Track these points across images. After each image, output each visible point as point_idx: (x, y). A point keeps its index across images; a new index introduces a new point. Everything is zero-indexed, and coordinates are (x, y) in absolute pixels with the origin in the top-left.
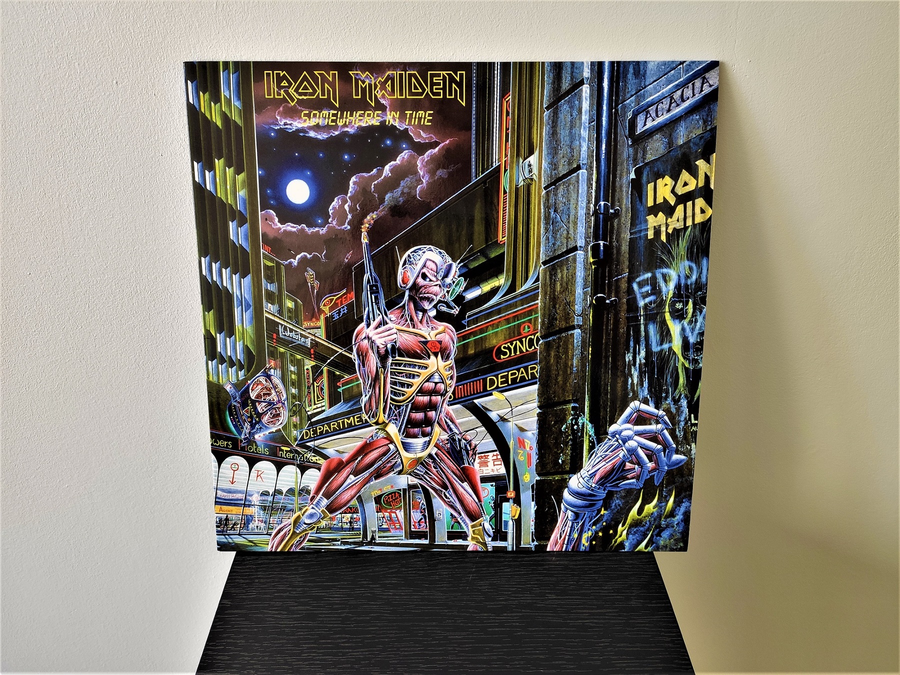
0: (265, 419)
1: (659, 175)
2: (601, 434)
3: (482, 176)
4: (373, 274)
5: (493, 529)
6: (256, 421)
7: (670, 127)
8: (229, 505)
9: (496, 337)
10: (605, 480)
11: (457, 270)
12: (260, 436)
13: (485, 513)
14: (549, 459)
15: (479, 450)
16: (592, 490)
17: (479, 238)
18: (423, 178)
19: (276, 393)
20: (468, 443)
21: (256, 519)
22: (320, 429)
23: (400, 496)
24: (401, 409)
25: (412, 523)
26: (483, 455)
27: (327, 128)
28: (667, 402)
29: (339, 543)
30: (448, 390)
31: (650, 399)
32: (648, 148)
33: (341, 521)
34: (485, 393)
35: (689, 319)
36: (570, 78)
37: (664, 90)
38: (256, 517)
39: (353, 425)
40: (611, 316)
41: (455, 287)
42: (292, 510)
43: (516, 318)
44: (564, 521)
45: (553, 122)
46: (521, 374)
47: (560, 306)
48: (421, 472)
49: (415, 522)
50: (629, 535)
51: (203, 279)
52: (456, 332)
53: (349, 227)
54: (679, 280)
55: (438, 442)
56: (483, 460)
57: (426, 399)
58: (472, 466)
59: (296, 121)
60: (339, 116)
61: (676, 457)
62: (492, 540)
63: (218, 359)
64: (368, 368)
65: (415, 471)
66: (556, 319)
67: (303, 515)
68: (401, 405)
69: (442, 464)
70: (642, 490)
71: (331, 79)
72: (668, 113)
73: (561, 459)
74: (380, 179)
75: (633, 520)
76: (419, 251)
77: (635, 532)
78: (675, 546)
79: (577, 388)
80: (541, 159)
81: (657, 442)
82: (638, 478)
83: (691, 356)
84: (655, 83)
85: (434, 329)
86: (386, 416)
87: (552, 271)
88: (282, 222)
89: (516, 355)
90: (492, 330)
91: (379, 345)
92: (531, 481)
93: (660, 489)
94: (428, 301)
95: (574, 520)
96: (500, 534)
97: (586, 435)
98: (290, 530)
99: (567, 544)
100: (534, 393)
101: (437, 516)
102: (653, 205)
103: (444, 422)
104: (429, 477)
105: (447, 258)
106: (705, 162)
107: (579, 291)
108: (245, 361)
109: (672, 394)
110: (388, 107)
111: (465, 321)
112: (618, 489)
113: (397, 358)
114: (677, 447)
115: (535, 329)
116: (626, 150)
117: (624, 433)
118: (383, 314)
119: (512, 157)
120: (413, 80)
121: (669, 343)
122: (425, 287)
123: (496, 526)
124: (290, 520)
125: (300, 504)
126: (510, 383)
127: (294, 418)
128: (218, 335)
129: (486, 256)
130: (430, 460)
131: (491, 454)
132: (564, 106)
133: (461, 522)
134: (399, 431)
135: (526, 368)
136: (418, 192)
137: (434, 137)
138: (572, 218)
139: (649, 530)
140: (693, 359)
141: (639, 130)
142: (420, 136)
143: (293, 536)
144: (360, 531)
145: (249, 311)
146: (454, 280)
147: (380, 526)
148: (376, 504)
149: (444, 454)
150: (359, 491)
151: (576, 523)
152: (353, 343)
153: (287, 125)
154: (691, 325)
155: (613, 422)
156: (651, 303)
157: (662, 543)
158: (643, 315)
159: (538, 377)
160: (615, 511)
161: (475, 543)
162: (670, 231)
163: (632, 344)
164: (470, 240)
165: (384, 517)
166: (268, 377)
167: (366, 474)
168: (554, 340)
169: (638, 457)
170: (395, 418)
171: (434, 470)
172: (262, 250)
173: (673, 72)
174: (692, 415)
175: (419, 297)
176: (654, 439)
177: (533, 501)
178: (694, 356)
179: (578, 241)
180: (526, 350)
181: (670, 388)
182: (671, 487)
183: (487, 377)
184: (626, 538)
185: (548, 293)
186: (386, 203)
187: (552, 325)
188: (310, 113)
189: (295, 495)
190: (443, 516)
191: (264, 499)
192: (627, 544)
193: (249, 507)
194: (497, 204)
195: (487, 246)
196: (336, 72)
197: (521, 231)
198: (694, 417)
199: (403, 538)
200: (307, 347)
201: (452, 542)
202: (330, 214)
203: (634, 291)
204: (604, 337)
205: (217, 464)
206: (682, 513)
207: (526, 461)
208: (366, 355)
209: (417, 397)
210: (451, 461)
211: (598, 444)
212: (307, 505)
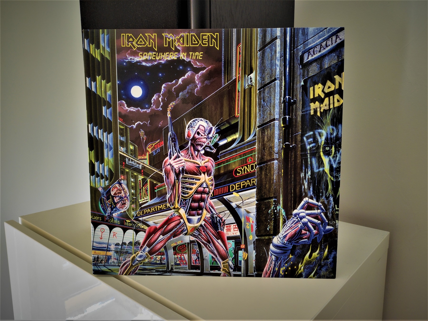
0: (118, 206)
1: (315, 83)
2: (289, 215)
3: (227, 84)
4: (173, 132)
5: (233, 265)
6: (114, 207)
7: (320, 59)
8: (99, 250)
9: (234, 164)
10: (291, 240)
11: (215, 130)
12: (115, 215)
13: (230, 256)
14: (262, 228)
15: (226, 222)
16: (285, 245)
17: (226, 114)
18: (198, 85)
19: (124, 192)
20: (220, 219)
21: (113, 258)
22: (146, 211)
23: (186, 247)
24: (187, 201)
25: (192, 261)
26: (228, 225)
27: (151, 61)
28: (323, 198)
29: (155, 271)
30: (210, 191)
31: (314, 197)
32: (310, 69)
33: (156, 259)
34: (229, 193)
35: (333, 155)
36: (270, 36)
37: (317, 42)
38: (113, 257)
39: (162, 209)
40: (293, 154)
41: (214, 139)
42: (131, 253)
43: (245, 154)
44: (270, 261)
45: (262, 57)
46: (247, 183)
47: (267, 149)
48: (197, 234)
49: (193, 261)
50: (305, 269)
51: (89, 135)
52: (214, 162)
53: (161, 109)
54: (327, 135)
55: (205, 218)
56: (228, 228)
57: (199, 196)
58: (223, 231)
59: (136, 57)
60: (157, 55)
61: (328, 227)
62: (233, 271)
63: (96, 175)
64: (170, 180)
65: (193, 233)
66: (265, 155)
67: (136, 256)
68: (186, 199)
69: (207, 230)
70: (311, 245)
71: (153, 37)
72: (320, 53)
73: (269, 228)
74: (177, 85)
76: (196, 121)
77: (308, 268)
78: (330, 275)
79: (276, 191)
80: (256, 75)
81: (319, 220)
82: (308, 238)
83: (335, 175)
84: (313, 38)
85: (203, 160)
86: (179, 205)
87: (263, 131)
88: (128, 106)
89: (244, 173)
90: (233, 160)
91: (175, 168)
92: (253, 239)
93: (320, 245)
94: (200, 146)
95: (276, 261)
96: (237, 268)
97: (281, 215)
98: (130, 264)
100: (254, 193)
101: (205, 257)
102: (313, 98)
103: (208, 208)
104: (201, 237)
105: (210, 124)
106: (339, 77)
107: (276, 141)
108: (109, 176)
109: (325, 194)
110: (181, 51)
111: (219, 156)
112: (298, 244)
113: (185, 175)
114: (328, 222)
115: (255, 160)
116: (299, 70)
117: (301, 215)
118: (178, 153)
119: (242, 74)
120: (193, 37)
121: (323, 167)
122: (199, 139)
123: (235, 263)
124: (129, 259)
125: (135, 250)
126: (242, 188)
127: (133, 205)
128: (96, 163)
129: (229, 123)
130: (201, 228)
131: (232, 225)
132: (268, 49)
133: (217, 261)
134: (186, 212)
135: (250, 180)
136: (195, 92)
137: (204, 65)
138: (272, 104)
139: (315, 266)
140: (336, 176)
141: (305, 61)
142: (196, 64)
143: (131, 267)
144: (165, 265)
145: (111, 151)
146: (213, 135)
147: (176, 262)
148: (173, 250)
149: (208, 225)
150: (165, 244)
151: (277, 262)
152: (163, 167)
153: (132, 59)
154: (334, 158)
156: (313, 147)
157: (322, 273)
158: (309, 153)
159: (256, 185)
160: (297, 256)
161: (224, 272)
162: (322, 111)
163: (304, 168)
164: (221, 115)
165: (177, 258)
166: (120, 184)
167: (169, 235)
168: (264, 166)
169: (308, 227)
170: (183, 205)
171: (203, 233)
172: (118, 121)
173: (321, 33)
174: (336, 205)
175: (196, 144)
176: (316, 217)
177: (254, 250)
178: (336, 174)
179: (275, 116)
180: (250, 171)
181: (324, 191)
182: (326, 244)
183: (230, 185)
184: (303, 271)
185: (261, 142)
186: (180, 97)
187: (263, 158)
188: (143, 53)
189: (132, 245)
190: (208, 257)
191: (117, 247)
192: (304, 274)
193: (109, 251)
194: (234, 97)
195: (230, 119)
196: (156, 34)
197: (247, 111)
198: (337, 206)
199: (187, 269)
200: (140, 169)
201: (212, 272)
202: (152, 103)
203: (304, 141)
204: (290, 165)
205: (94, 229)
206: (332, 258)
207: (250, 229)
208: (169, 173)
209: (195, 195)
210: (212, 229)
211: (287, 220)
212: (139, 250)
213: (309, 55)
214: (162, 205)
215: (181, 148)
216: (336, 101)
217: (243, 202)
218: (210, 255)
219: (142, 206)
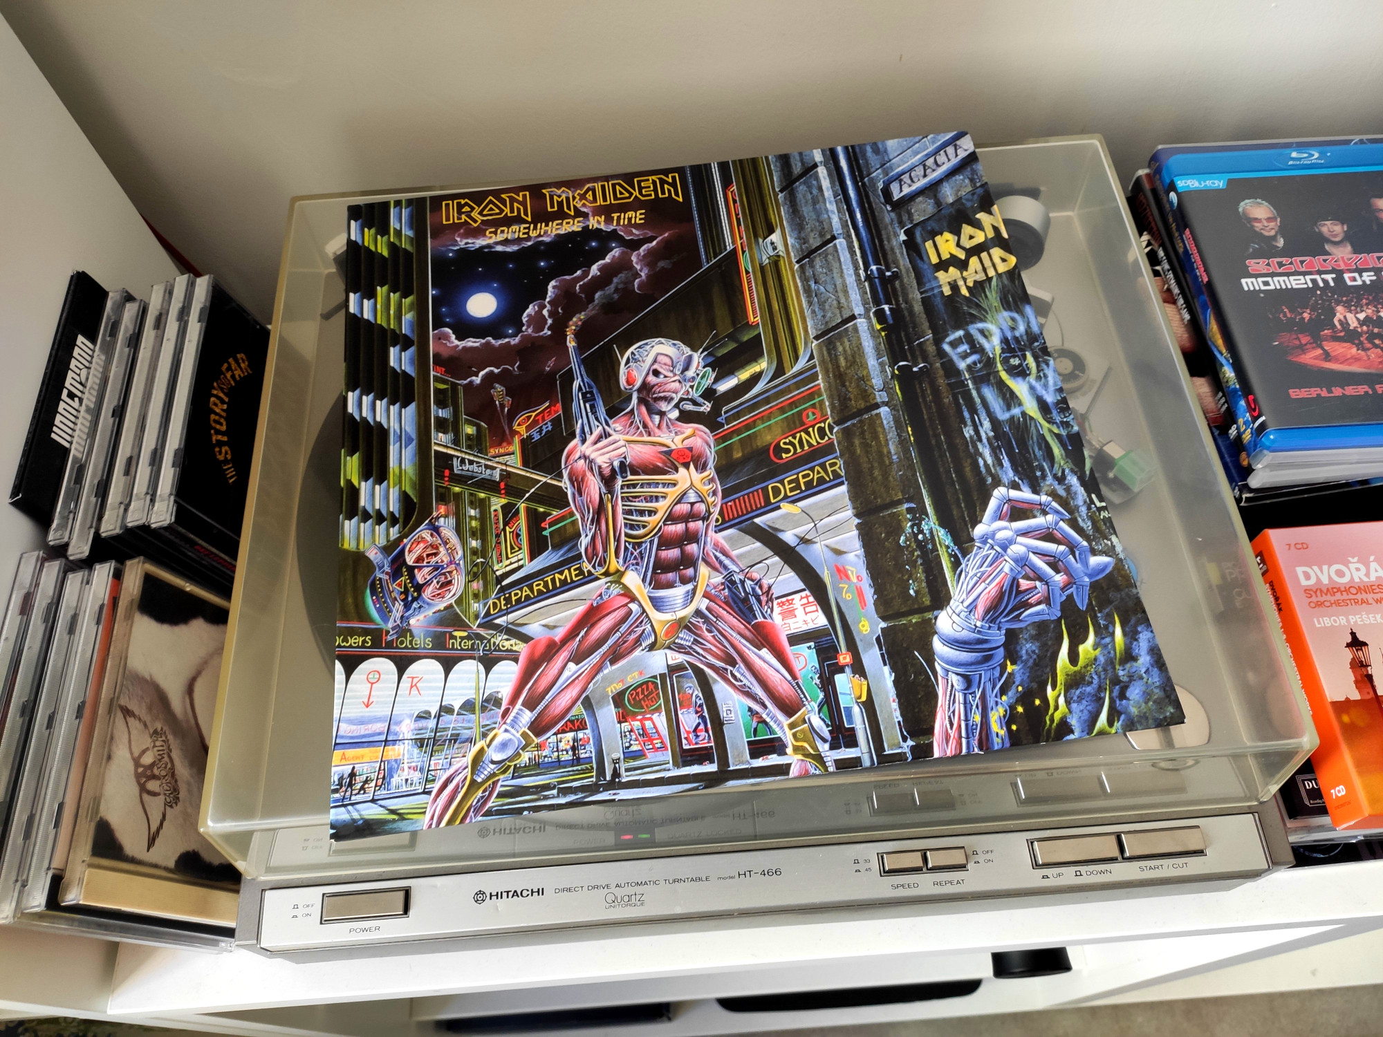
0: (428, 593)
1: (933, 234)
2: (964, 543)
3: (715, 260)
4: (585, 380)
5: (828, 726)
6: (413, 597)
7: (931, 190)
8: (359, 747)
9: (770, 432)
10: (994, 611)
11: (700, 360)
12: (418, 620)
13: (808, 697)
14: (892, 591)
15: (776, 592)
16: (979, 632)
17: (724, 322)
18: (641, 271)
19: (447, 551)
20: (756, 584)
21: (406, 766)
22: (516, 594)
23: (657, 688)
24: (643, 547)
25: (684, 735)
26: (784, 599)
27: (519, 240)
28: (1048, 483)
29: (555, 792)
30: (712, 510)
31: (1020, 482)
32: (913, 210)
33: (557, 747)
34: (770, 508)
35: (1035, 375)
36: (800, 163)
37: (913, 160)
38: (406, 761)
39: (569, 581)
40: (926, 385)
41: (701, 380)
43: (793, 404)
44: (948, 695)
45: (791, 202)
46: (818, 474)
48: (687, 641)
49: (688, 733)
50: (1070, 703)
51: (348, 417)
52: (711, 433)
53: (549, 333)
54: (1003, 333)
55: (708, 589)
57: (680, 528)
59: (479, 239)
60: (531, 229)
61: (1095, 561)
62: (832, 748)
63: (360, 516)
64: (587, 497)
65: (676, 641)
66: (850, 399)
67: (488, 746)
68: (642, 542)
69: (720, 624)
70: (1063, 622)
71: (521, 199)
73: (913, 589)
74: (586, 279)
75: (1067, 675)
76: (646, 346)
77: (1078, 697)
78: (1161, 713)
79: (906, 483)
80: (784, 237)
81: (1058, 542)
82: (1047, 600)
84: (900, 156)
85: (680, 433)
86: (621, 560)
87: (830, 346)
88: (459, 338)
89: (803, 450)
90: (763, 424)
91: (601, 464)
92: (872, 631)
93: (1091, 616)
94: (665, 401)
95: (965, 690)
96: (842, 736)
97: (941, 546)
98: (466, 778)
99: (968, 738)
100: (843, 498)
101: (725, 715)
102: (938, 261)
103: (713, 557)
104: (702, 648)
105: (684, 349)
106: (986, 215)
107: (872, 363)
108: (401, 513)
109: (1051, 471)
110: (591, 214)
111: (721, 418)
112: (1022, 625)
113: (630, 477)
114: (1090, 544)
115: (824, 415)
116: (887, 215)
117: (1001, 535)
118: (604, 425)
119: (748, 238)
120: (618, 188)
121: (1019, 406)
122: (659, 385)
123: (832, 718)
124: (465, 760)
125: (484, 726)
126: (803, 488)
127: (475, 584)
128: (363, 484)
129: (736, 341)
130: (699, 620)
131: (797, 597)
132: (800, 188)
133: (768, 720)
134: (644, 580)
135: (823, 466)
136: (636, 286)
137: (650, 233)
138: (839, 286)
139: (1101, 689)
140: (1062, 422)
141: (896, 195)
142: (632, 234)
143: (472, 789)
144: (592, 762)
145: (410, 446)
146: (698, 372)
147: (628, 748)
148: (615, 707)
149: (720, 607)
151: (971, 694)
152: (563, 466)
153: (469, 244)
154: (1040, 381)
155: (976, 521)
156: (975, 363)
157: (1134, 711)
158: (970, 379)
159: (843, 474)
160: (1031, 662)
161: (800, 757)
162: (971, 284)
163: (966, 415)
164: (712, 325)
165: (632, 731)
166: (436, 530)
167: (595, 658)
168: (854, 425)
169: (1034, 568)
170: (634, 562)
171: (708, 635)
172: (432, 373)
173: (917, 145)
174: (1093, 496)
175: (652, 398)
176: (1049, 537)
177: (885, 664)
178: (1061, 418)
179: (855, 310)
180: (819, 443)
181: (1044, 464)
182: (1107, 610)
183: (768, 486)
184: (1067, 710)
185: (831, 370)
186: (596, 302)
187: (847, 407)
188: (496, 230)
189: (474, 710)
190: (737, 715)
191: (420, 725)
192: (1074, 721)
193: (394, 745)
194: (739, 285)
195: (736, 330)
196: (527, 193)
197: (777, 308)
198: (1097, 496)
199: (670, 765)
200: (494, 481)
201: (759, 763)
202: (524, 322)
203: (946, 353)
204: (925, 412)
205: (344, 676)
206: (1146, 652)
207: (857, 600)
208: (583, 480)
209: (666, 527)
210: (734, 617)
211: (964, 557)
212: (497, 726)
213: (901, 186)
214: (566, 571)
215: (612, 412)
216: (997, 260)
217: (815, 525)
218: (741, 704)
219: (504, 583)
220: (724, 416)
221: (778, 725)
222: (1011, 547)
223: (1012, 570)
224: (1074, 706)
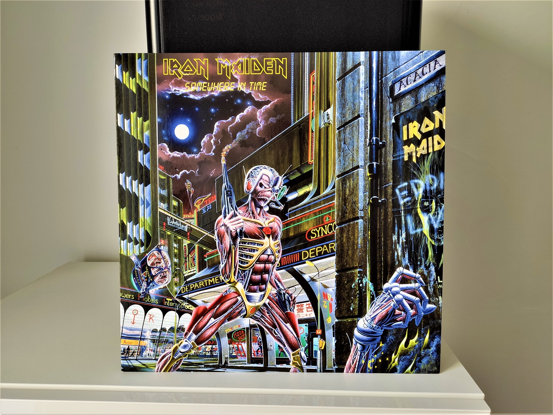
0: (157, 279)
1: (410, 121)
2: (378, 290)
3: (298, 121)
4: (228, 184)
5: (307, 356)
6: (150, 279)
7: (415, 91)
8: (130, 339)
9: (308, 225)
10: (382, 321)
11: (282, 181)
12: (152, 291)
14: (344, 307)
15: (297, 300)
16: (374, 329)
17: (296, 160)
18: (260, 123)
19: (164, 262)
20: (289, 296)
22: (192, 286)
23: (244, 333)
24: (246, 273)
25: (253, 352)
26: (300, 304)
27: (201, 92)
28: (421, 268)
29: (203, 366)
30: (277, 260)
31: (410, 266)
32: (402, 104)
33: (205, 350)
34: (301, 262)
35: (433, 212)
36: (352, 61)
37: (411, 69)
38: (148, 347)
39: (214, 283)
40: (382, 211)
41: (281, 192)
42: (172, 343)
43: (321, 212)
44: (355, 352)
45: (342, 88)
46: (324, 249)
47: (349, 204)
48: (259, 316)
50: (399, 361)
51: (120, 187)
52: (282, 221)
53: (213, 154)
54: (426, 187)
55: (270, 295)
56: (300, 307)
57: (262, 266)
58: (292, 312)
59: (182, 88)
60: (208, 86)
61: (429, 306)
62: (307, 365)
63: (127, 240)
64: (224, 245)
66: (347, 213)
67: (179, 346)
68: (245, 270)
69: (272, 310)
70: (407, 330)
71: (204, 63)
72: (414, 82)
73: (352, 307)
74: (233, 124)
75: (402, 351)
76: (258, 169)
77: (403, 359)
78: (432, 369)
79: (361, 259)
80: (335, 111)
81: (417, 296)
82: (404, 320)
83: (436, 237)
84: (405, 64)
85: (267, 219)
86: (236, 277)
87: (344, 182)
88: (172, 150)
89: (321, 236)
90: (305, 220)
91: (231, 230)
92: (332, 323)
94: (263, 201)
95: (361, 350)
96: (312, 361)
97: (368, 291)
98: (170, 356)
99: (358, 368)
100: (333, 262)
101: (269, 347)
102: (407, 139)
103: (274, 281)
104: (264, 320)
105: (276, 173)
106: (439, 113)
107: (361, 194)
108: (145, 241)
109: (425, 263)
110: (239, 80)
111: (287, 214)
112: (391, 329)
113: (244, 238)
114: (429, 299)
115: (333, 219)
116: (388, 105)
117: (394, 289)
118: (235, 210)
119: (316, 110)
120: (255, 63)
121: (421, 228)
122: (262, 192)
123: (309, 354)
124: (170, 350)
125: (178, 338)
126: (317, 255)
127: (175, 279)
128: (128, 223)
129: (301, 172)
130: (265, 308)
131: (305, 304)
132: (348, 78)
133: (285, 351)
134: (244, 287)
135: (327, 245)
136: (257, 132)
137: (268, 98)
138: (355, 147)
139: (413, 358)
140: (437, 239)
141: (397, 92)
142: (258, 97)
143: (173, 361)
144: (217, 357)
145: (148, 208)
146: (280, 187)
147: (231, 354)
148: (228, 338)
149: (274, 303)
151: (363, 352)
152: (215, 229)
153: (176, 91)
154: (435, 216)
155: (386, 281)
156: (408, 202)
157: (422, 367)
158: (403, 210)
159: (335, 251)
160: (389, 344)
161: (295, 366)
162: (418, 156)
163: (396, 229)
164: (291, 162)
165: (233, 348)
166: (160, 251)
167: (222, 317)
168: (345, 227)
169: (403, 305)
170: (241, 279)
171: (267, 315)
172: (158, 169)
173: (416, 57)
174: (439, 277)
175: (258, 199)
176: (414, 293)
177: (334, 336)
178: (438, 237)
179: (359, 162)
180: (328, 233)
181: (423, 259)
182: (426, 327)
183: (302, 251)
184: (397, 363)
185: (341, 196)
186: (237, 139)
187: (344, 216)
188: (191, 83)
189: (174, 332)
190: (273, 348)
191: (154, 334)
192: (398, 368)
193: (144, 340)
194: (307, 139)
195: (302, 166)
196: (207, 59)
197: (323, 156)
199: (246, 363)
200: (185, 232)
201: (279, 366)
202: (202, 146)
203: (396, 194)
204: (378, 225)
205: (124, 310)
206: (435, 346)
207: (329, 309)
208: (223, 236)
209: (256, 265)
210: (279, 309)
211: (376, 296)
212: (183, 339)
213: (401, 86)
214: (213, 279)
216: (436, 143)
217: (319, 273)
219: (187, 280)
220: (289, 213)
221: (289, 354)
222: (396, 295)
223: (394, 305)
224: (401, 362)
